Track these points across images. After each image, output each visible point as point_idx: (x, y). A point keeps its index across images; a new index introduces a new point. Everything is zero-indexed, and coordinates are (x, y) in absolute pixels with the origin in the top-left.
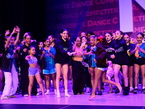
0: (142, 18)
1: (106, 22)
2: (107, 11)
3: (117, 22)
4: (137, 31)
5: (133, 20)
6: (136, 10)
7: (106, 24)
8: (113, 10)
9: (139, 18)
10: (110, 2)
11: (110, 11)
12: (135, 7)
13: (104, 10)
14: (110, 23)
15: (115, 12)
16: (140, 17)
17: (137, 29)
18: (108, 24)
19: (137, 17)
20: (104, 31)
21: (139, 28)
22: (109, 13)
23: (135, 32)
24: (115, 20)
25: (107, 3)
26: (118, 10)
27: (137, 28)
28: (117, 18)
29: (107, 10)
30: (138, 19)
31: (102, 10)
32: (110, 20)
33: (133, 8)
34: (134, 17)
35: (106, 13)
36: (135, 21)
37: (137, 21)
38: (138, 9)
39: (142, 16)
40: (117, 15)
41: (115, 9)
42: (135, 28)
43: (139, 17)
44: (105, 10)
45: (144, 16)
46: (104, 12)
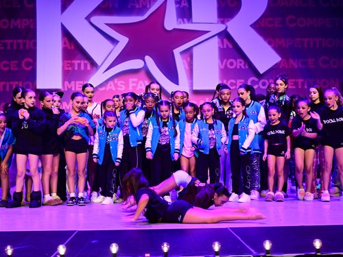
0: (79, 65)
1: (9, 66)
2: (12, 44)
3: (30, 68)
4: (70, 87)
5: (63, 67)
6: (69, 48)
7: (8, 68)
8: (24, 44)
9: (74, 64)
10: (19, 27)
11: (18, 44)
12: (67, 42)
13: (6, 41)
14: (17, 69)
15: (27, 47)
16: (76, 62)
17: (68, 84)
18: (12, 69)
19: (70, 62)
20: (4, 83)
21: (73, 82)
22: (15, 48)
23: (66, 89)
24: (28, 64)
25: (12, 27)
26: (35, 44)
27: (70, 83)
28: (31, 60)
29: (12, 41)
30: (72, 65)
31: (2, 41)
32: (16, 62)
33: (65, 43)
34: (66, 61)
35: (9, 48)
36: (67, 69)
37: (70, 69)
38: (73, 48)
39: (79, 62)
40: (32, 53)
41: (28, 41)
42: (66, 83)
43: (73, 62)
44: (9, 42)
45: (82, 62)
46: (5, 45)
